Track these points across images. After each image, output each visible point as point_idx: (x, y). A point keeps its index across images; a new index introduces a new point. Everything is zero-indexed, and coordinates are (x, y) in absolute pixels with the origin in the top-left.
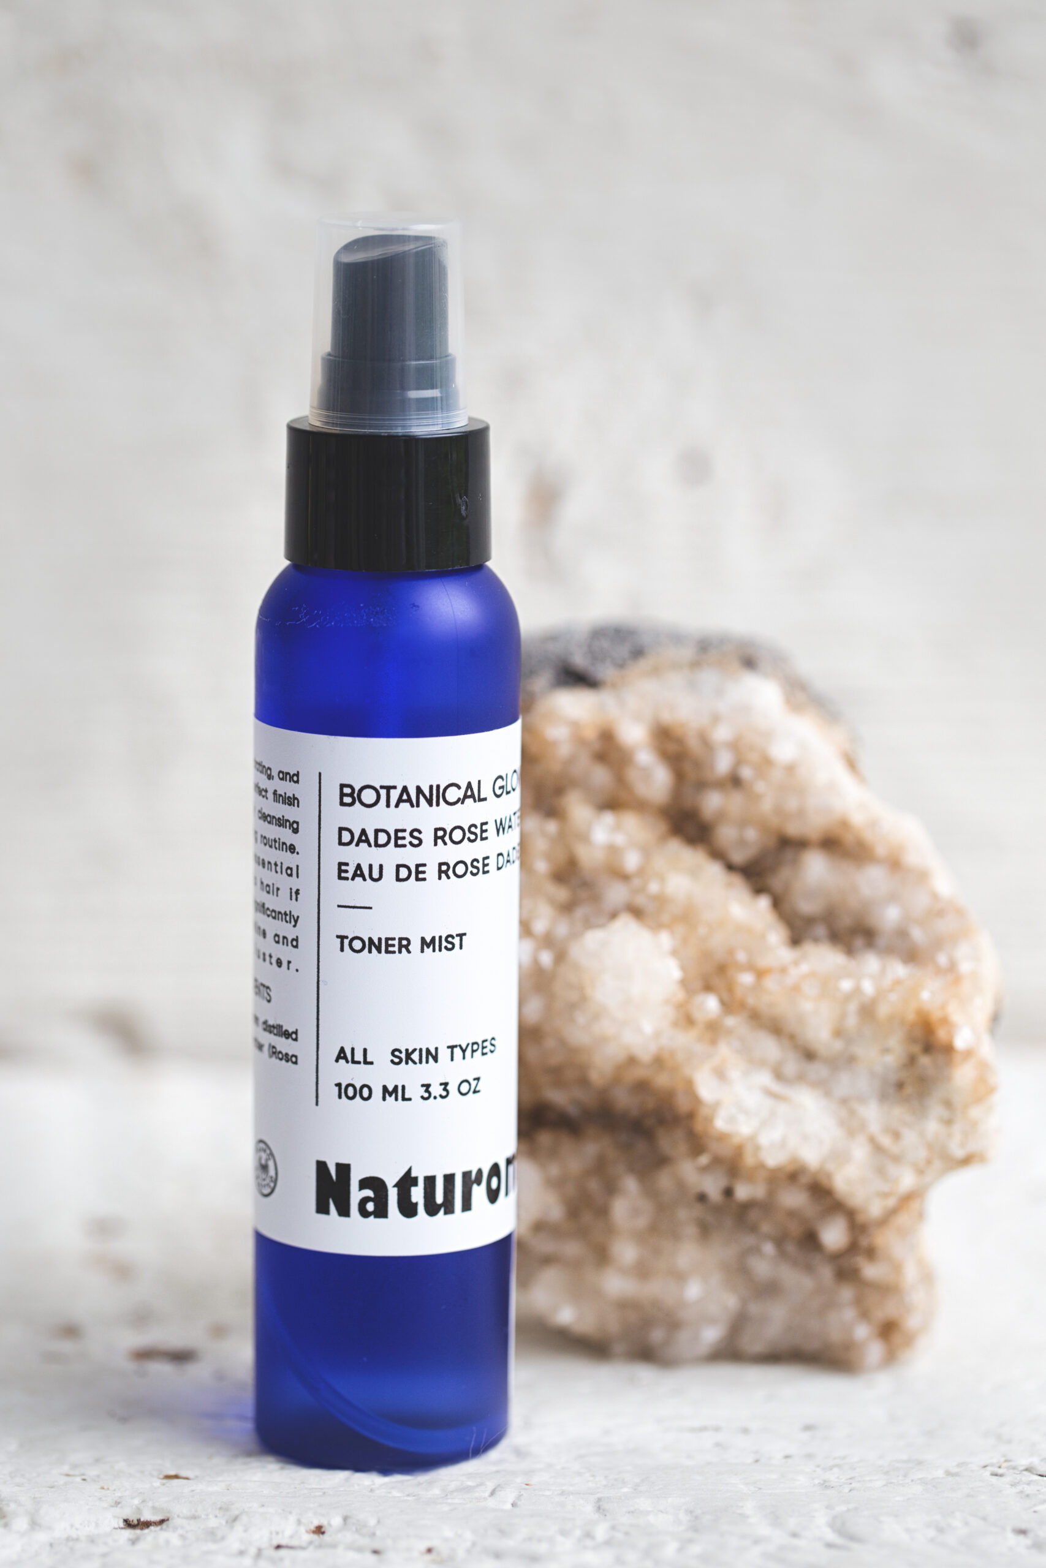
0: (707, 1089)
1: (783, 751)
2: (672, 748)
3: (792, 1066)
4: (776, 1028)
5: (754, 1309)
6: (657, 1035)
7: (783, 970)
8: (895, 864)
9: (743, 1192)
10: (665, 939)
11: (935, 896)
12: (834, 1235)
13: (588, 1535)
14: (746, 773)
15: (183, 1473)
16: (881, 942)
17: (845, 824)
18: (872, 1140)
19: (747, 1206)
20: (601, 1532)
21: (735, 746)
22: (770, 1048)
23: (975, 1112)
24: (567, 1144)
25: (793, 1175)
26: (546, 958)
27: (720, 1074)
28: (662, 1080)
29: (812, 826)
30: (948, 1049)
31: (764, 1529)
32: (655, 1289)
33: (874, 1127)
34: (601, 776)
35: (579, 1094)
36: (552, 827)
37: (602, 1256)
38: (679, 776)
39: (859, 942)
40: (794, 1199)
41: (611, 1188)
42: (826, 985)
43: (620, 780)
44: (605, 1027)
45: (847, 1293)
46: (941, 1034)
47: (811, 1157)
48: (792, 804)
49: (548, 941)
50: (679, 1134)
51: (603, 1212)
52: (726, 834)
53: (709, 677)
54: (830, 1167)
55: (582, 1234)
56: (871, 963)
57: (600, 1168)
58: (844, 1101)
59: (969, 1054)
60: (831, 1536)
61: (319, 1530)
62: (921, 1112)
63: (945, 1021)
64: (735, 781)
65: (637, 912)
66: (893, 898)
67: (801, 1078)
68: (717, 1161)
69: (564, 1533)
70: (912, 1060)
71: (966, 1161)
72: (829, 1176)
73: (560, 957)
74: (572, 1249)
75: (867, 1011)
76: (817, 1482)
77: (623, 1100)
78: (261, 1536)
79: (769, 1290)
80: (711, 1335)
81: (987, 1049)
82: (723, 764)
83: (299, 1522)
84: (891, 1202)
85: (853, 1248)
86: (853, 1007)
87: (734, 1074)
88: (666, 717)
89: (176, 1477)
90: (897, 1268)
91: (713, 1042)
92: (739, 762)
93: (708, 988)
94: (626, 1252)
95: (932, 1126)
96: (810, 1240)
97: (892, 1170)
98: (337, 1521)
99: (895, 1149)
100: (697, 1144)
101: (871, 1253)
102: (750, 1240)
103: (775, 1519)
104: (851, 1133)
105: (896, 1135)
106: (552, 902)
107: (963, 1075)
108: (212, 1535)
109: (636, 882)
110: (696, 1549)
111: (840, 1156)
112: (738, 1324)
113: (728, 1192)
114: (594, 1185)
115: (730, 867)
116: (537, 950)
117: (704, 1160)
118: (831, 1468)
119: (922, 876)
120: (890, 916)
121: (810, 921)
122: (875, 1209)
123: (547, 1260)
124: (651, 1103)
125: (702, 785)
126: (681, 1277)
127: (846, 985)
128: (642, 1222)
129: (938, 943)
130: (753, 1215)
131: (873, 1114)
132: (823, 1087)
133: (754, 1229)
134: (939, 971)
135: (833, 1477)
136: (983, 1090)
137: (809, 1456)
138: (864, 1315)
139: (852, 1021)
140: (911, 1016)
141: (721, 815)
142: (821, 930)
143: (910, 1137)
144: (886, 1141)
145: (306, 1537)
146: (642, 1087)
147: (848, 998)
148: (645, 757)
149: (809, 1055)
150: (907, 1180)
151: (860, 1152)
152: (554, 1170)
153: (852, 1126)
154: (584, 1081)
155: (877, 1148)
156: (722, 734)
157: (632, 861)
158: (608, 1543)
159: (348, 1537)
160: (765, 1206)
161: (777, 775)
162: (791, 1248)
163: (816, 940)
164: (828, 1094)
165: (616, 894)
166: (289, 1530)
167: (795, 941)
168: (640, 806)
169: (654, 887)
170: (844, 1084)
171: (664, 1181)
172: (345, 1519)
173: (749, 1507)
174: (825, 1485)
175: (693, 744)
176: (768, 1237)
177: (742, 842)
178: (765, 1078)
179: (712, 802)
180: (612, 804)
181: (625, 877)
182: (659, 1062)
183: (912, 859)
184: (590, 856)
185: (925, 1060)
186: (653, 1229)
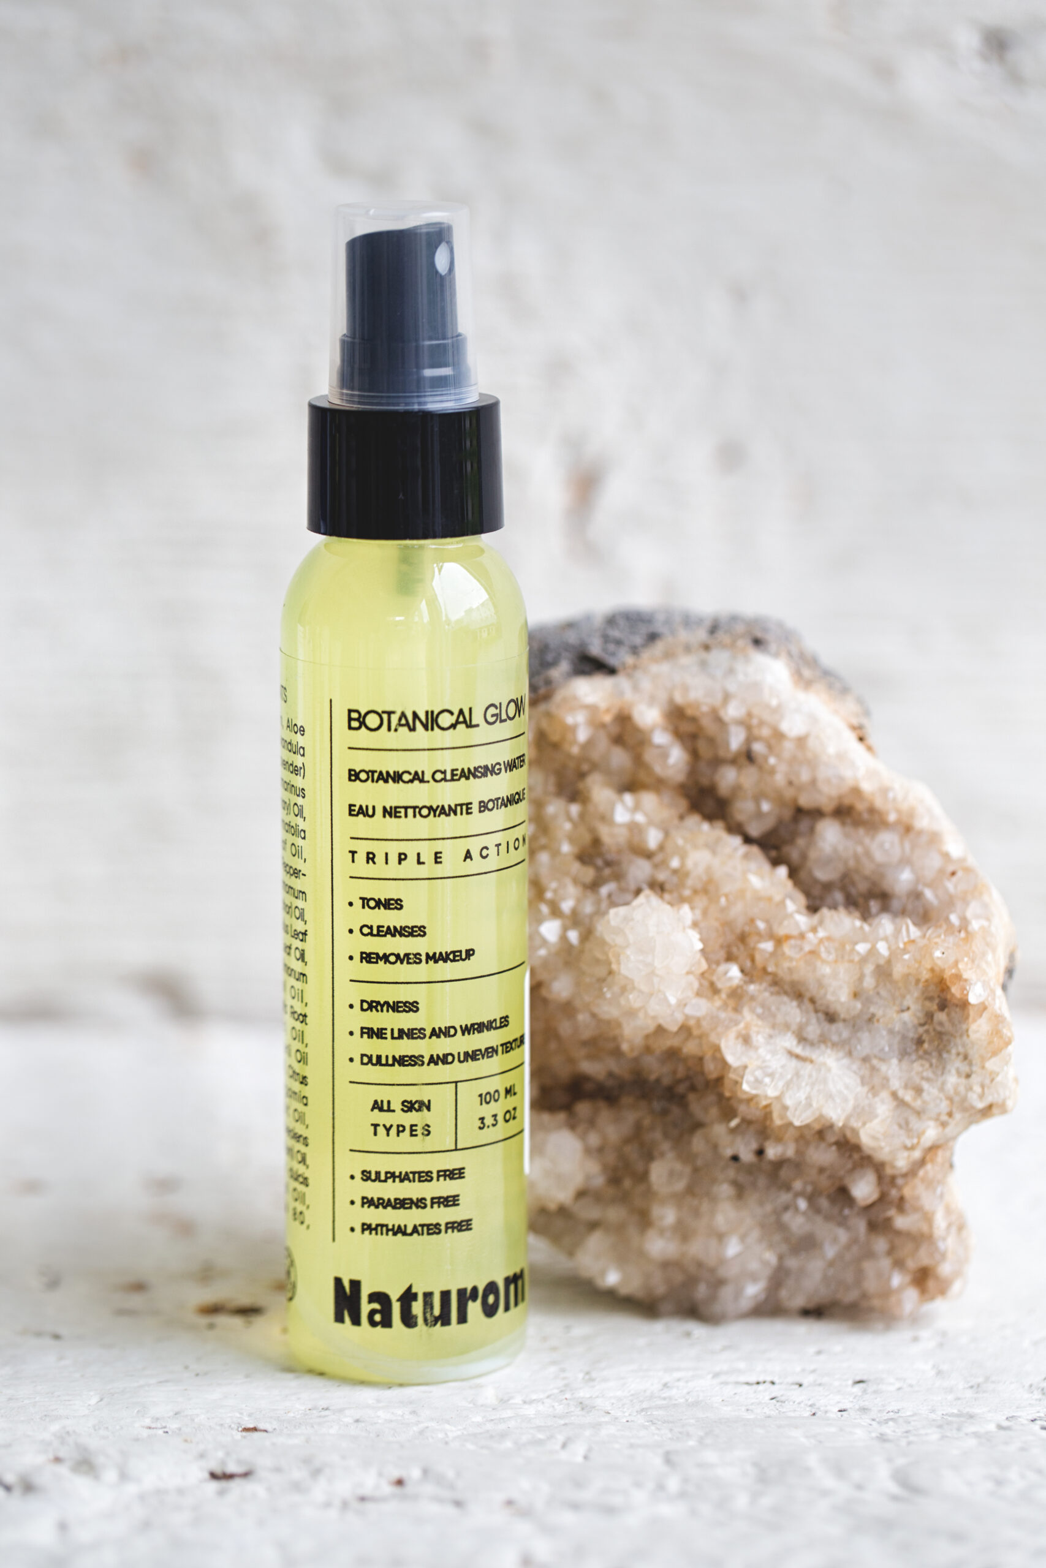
0: (732, 1055)
1: (792, 726)
2: (686, 727)
3: (813, 1030)
4: (798, 993)
5: (792, 1263)
6: (681, 1004)
7: (802, 936)
8: (907, 829)
9: (773, 1152)
10: (686, 912)
11: (946, 856)
12: (864, 1189)
13: (661, 1487)
14: (758, 748)
15: (261, 1426)
16: (895, 904)
17: (856, 791)
18: (894, 1095)
19: (779, 1164)
20: (673, 1484)
21: (746, 723)
22: (792, 1011)
23: (990, 1065)
24: (605, 1115)
25: (821, 1132)
26: (573, 936)
27: (746, 1040)
28: (690, 1048)
29: (825, 796)
30: (964, 1004)
31: (829, 1482)
32: (697, 1248)
33: (895, 1084)
34: (619, 758)
35: (612, 1065)
36: (575, 809)
37: (644, 1220)
38: (695, 754)
39: (874, 905)
40: (823, 1156)
41: (649, 1156)
42: (843, 947)
43: (638, 760)
44: (633, 1000)
45: (881, 1244)
46: (955, 990)
47: (836, 1115)
48: (805, 776)
49: (575, 920)
50: (711, 1098)
51: (643, 1177)
52: (743, 809)
53: (719, 658)
54: (855, 1123)
55: (624, 1198)
56: (886, 924)
57: (637, 1134)
58: (865, 1059)
59: (983, 1008)
60: (894, 1488)
61: (400, 1482)
62: (941, 1067)
63: (958, 977)
64: (749, 756)
65: (658, 887)
66: (905, 861)
67: (823, 1040)
68: (747, 1122)
69: (638, 1485)
70: (930, 1016)
71: (987, 1111)
72: (855, 1132)
73: (587, 935)
74: (615, 1214)
75: (883, 972)
76: (874, 1435)
77: (655, 1069)
78: (344, 1488)
79: (807, 1244)
80: (753, 1290)
81: (1000, 1004)
82: (736, 740)
83: (380, 1475)
84: (917, 1154)
85: (883, 1199)
86: (869, 969)
87: (759, 1039)
88: (679, 699)
89: (255, 1429)
90: (928, 1218)
91: (737, 1010)
92: (750, 739)
93: (730, 958)
94: (667, 1215)
95: (952, 1080)
96: (843, 1194)
97: (915, 1123)
98: (415, 1473)
99: (918, 1104)
100: (728, 1110)
101: (901, 1204)
102: (785, 1197)
103: (839, 1471)
104: (874, 1091)
105: (919, 1091)
106: (575, 881)
107: (978, 1029)
108: (297, 1487)
109: (658, 858)
110: (766, 1501)
111: (865, 1113)
112: (778, 1278)
113: (760, 1152)
114: (632, 1152)
115: (748, 840)
116: (565, 929)
117: (734, 1123)
118: (886, 1421)
119: (934, 839)
120: (905, 878)
121: (828, 887)
122: (902, 1162)
123: (593, 1226)
124: (681, 1072)
125: (717, 762)
126: (721, 1237)
127: (862, 948)
128: (680, 1186)
129: (950, 903)
130: (784, 1173)
131: (894, 1071)
132: (846, 1047)
133: (787, 1187)
134: (951, 929)
135: (888, 1429)
136: (999, 1043)
137: (864, 1410)
138: (899, 1264)
139: (869, 982)
140: (925, 975)
141: (737, 789)
142: (839, 896)
143: (931, 1091)
144: (908, 1096)
145: (387, 1489)
146: (672, 1054)
147: (864, 960)
148: (661, 738)
149: (831, 1017)
150: (931, 1133)
151: (883, 1108)
152: (594, 1139)
153: (873, 1082)
154: (617, 1052)
155: (901, 1103)
156: (733, 712)
157: (653, 839)
158: (682, 1495)
159: (429, 1489)
160: (797, 1165)
161: (788, 746)
162: (824, 1203)
163: (834, 907)
164: (850, 1054)
165: (639, 870)
166: (371, 1482)
167: (813, 909)
168: (658, 785)
169: (675, 863)
170: (865, 1044)
171: (698, 1143)
172: (426, 1472)
173: (812, 1460)
174: (882, 1438)
175: (707, 723)
176: (801, 1194)
177: (759, 815)
178: (789, 1041)
179: (728, 778)
180: (631, 786)
181: (648, 855)
182: (685, 1030)
183: (922, 823)
184: (612, 837)
185: (941, 1016)
186: (690, 1191)
